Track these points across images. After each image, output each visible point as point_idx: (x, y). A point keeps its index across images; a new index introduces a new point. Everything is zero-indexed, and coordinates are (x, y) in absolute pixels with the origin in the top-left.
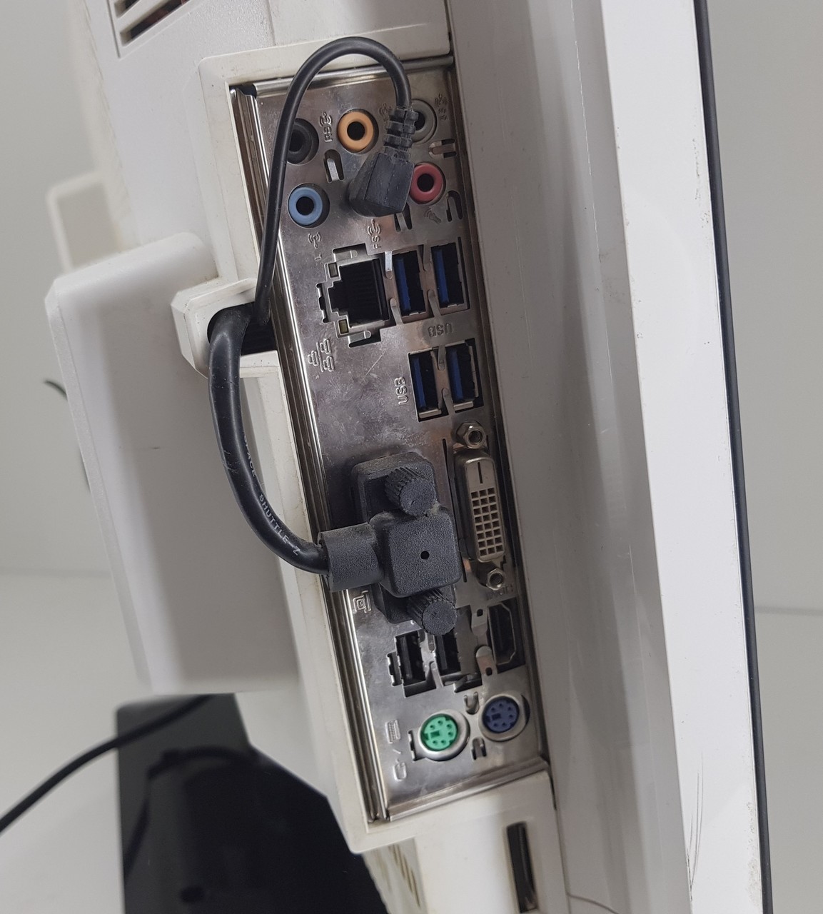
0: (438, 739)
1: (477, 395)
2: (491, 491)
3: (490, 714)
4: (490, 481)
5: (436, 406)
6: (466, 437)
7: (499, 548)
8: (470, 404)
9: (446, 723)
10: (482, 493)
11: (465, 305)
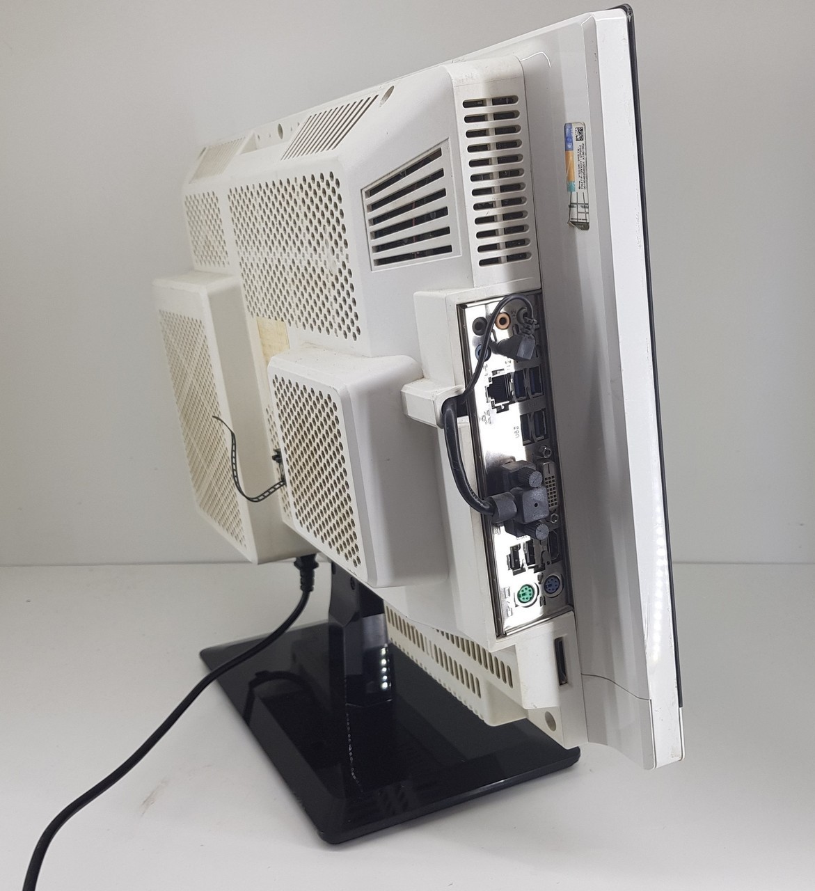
0: (525, 597)
1: (546, 433)
2: (553, 477)
3: (547, 584)
4: (553, 473)
5: (529, 439)
6: (544, 453)
7: (556, 504)
8: (543, 437)
9: (528, 589)
10: (550, 478)
11: (542, 393)
